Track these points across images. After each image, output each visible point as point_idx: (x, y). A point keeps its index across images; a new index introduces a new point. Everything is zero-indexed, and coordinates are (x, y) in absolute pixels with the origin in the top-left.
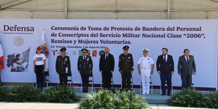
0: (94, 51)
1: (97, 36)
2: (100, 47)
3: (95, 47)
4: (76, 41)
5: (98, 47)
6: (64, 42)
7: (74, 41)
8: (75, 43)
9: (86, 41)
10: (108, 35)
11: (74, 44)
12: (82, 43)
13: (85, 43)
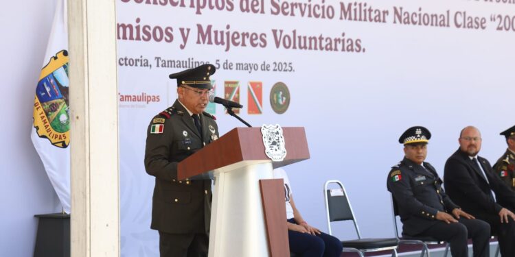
0: (253, 85)
1: (262, 12)
2: (272, 67)
3: (255, 67)
4: (188, 30)
5: (265, 67)
6: (142, 34)
7: (182, 30)
8: (185, 39)
9: (226, 31)
10: (296, 4)
11: (182, 47)
12: (210, 43)
13: (222, 43)
